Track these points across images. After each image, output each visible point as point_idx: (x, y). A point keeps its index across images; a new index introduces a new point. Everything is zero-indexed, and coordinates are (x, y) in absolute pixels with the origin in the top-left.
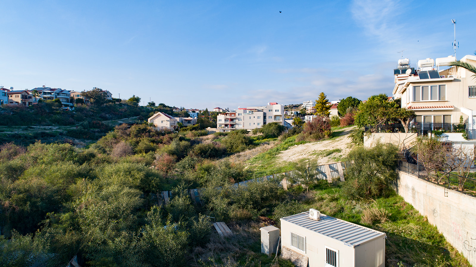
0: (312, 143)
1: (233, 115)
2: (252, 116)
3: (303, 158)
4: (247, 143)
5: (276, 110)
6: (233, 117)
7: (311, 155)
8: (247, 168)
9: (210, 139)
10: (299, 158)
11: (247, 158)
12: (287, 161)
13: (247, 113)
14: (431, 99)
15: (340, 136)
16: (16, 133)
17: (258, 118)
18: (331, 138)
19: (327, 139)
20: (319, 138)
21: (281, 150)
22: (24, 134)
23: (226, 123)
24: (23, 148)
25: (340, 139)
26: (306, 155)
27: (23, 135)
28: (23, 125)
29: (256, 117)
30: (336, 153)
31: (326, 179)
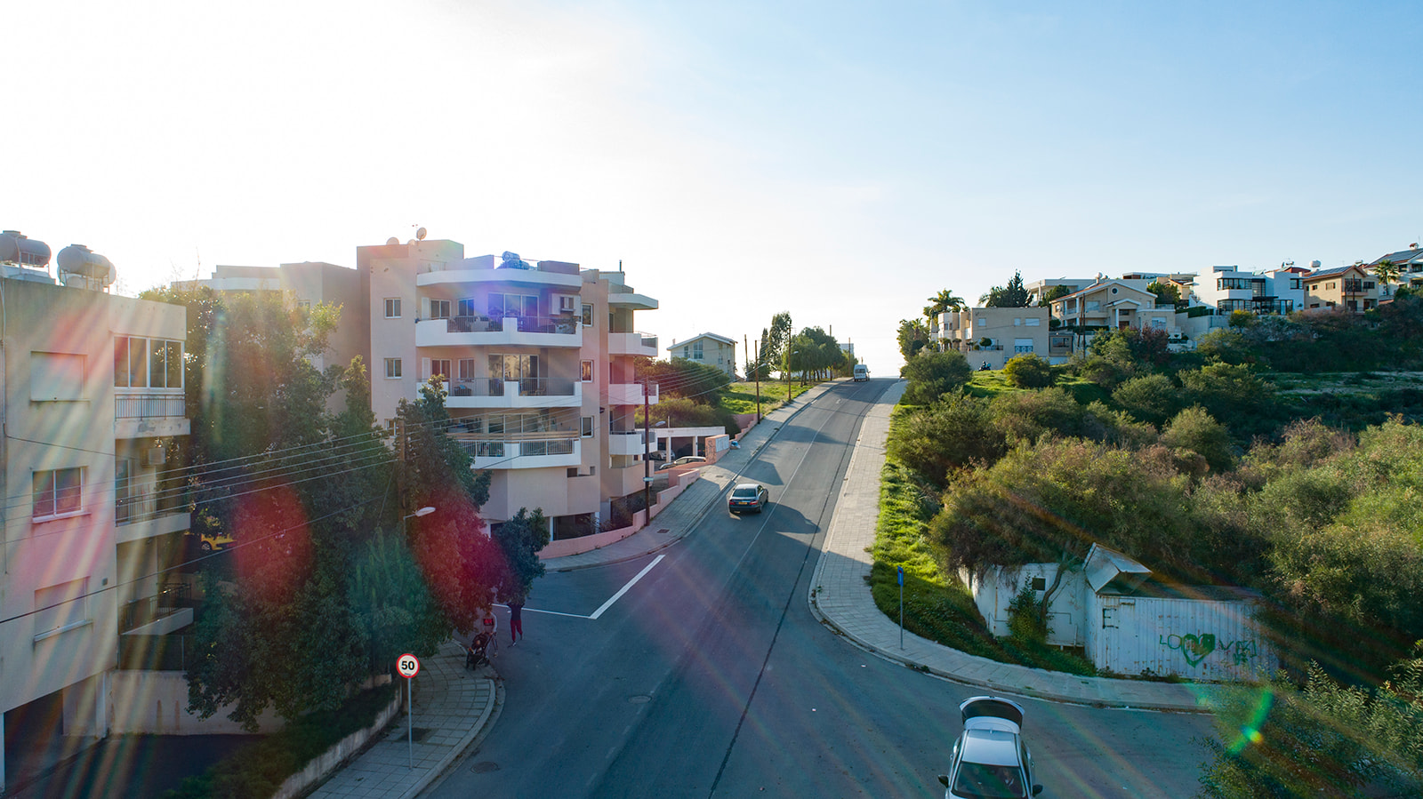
16: (1326, 394)
22: (1350, 396)
24: (1347, 436)
27: (1347, 398)
28: (1346, 370)
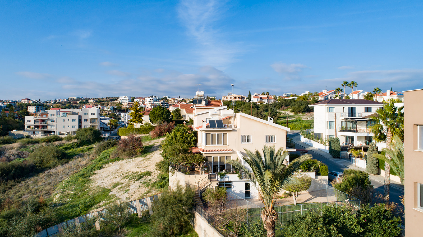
0: (126, 161)
1: (44, 116)
2: (66, 119)
3: (117, 182)
4: (60, 157)
5: (91, 114)
6: (44, 118)
7: (124, 178)
8: (58, 197)
9: (15, 149)
10: (113, 182)
11: (58, 179)
12: (101, 186)
13: (61, 116)
14: (218, 144)
15: (151, 152)
17: (73, 121)
18: (142, 155)
19: (139, 156)
20: (132, 155)
21: (95, 169)
23: (36, 124)
25: (150, 156)
26: (120, 178)
29: (71, 120)
30: (146, 177)
31: (137, 213)
